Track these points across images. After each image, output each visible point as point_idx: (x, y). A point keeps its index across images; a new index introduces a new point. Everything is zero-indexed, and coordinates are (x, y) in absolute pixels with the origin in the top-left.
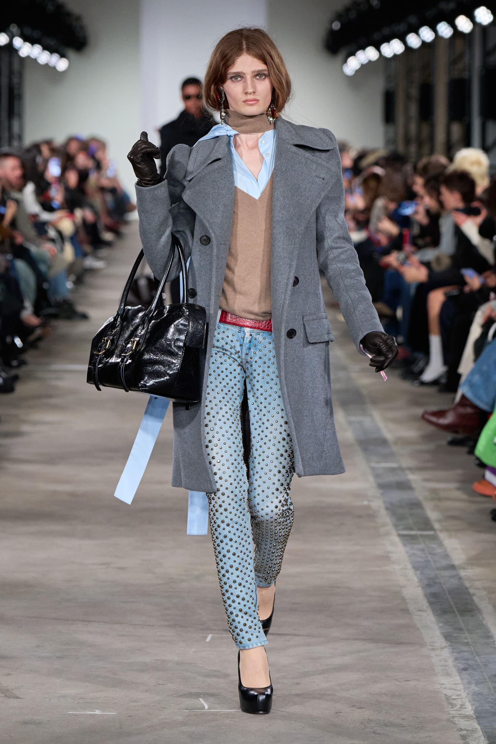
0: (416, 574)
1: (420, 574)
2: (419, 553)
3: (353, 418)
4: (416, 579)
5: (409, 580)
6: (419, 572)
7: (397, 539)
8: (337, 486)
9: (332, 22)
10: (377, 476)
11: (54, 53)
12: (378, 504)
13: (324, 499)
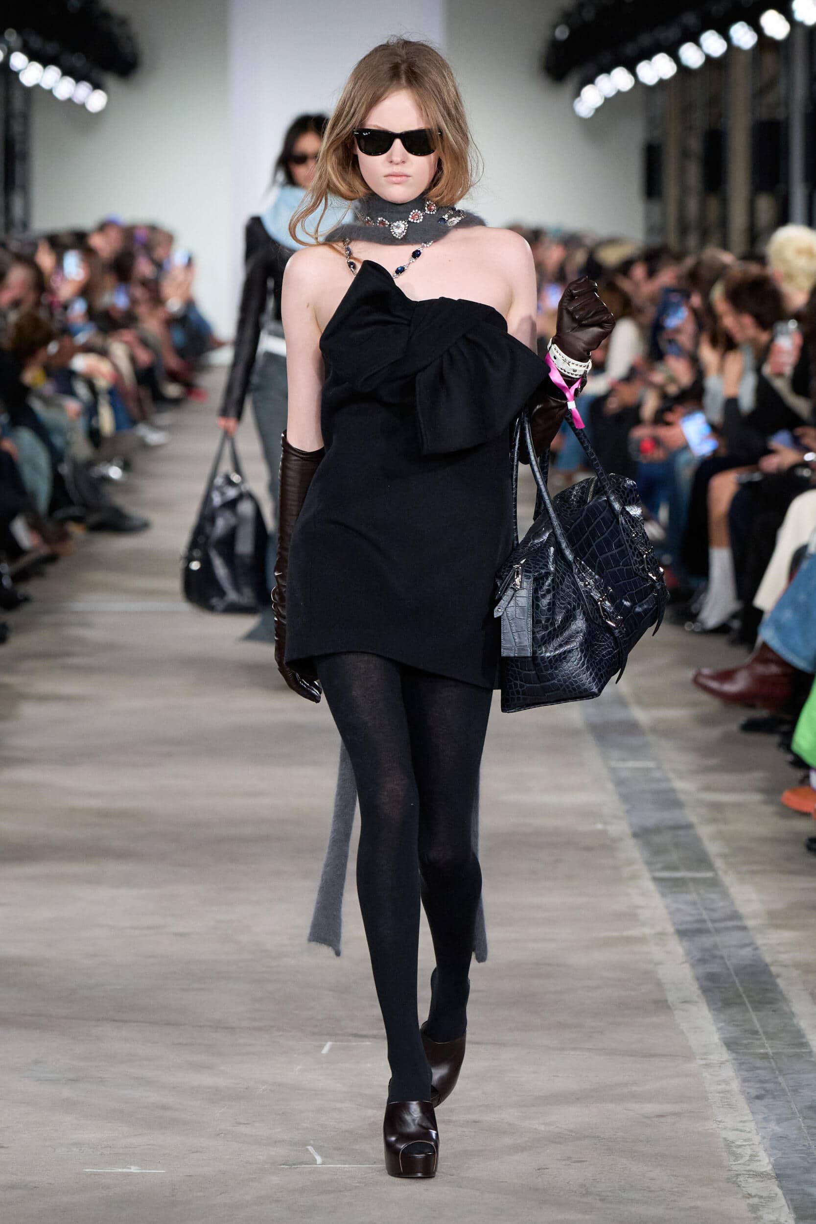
2: (687, 908)
4: (681, 953)
5: (669, 953)
6: (686, 939)
7: (651, 886)
8: (552, 799)
9: (555, 27)
10: (620, 783)
11: (81, 82)
12: (620, 828)
13: (529, 821)
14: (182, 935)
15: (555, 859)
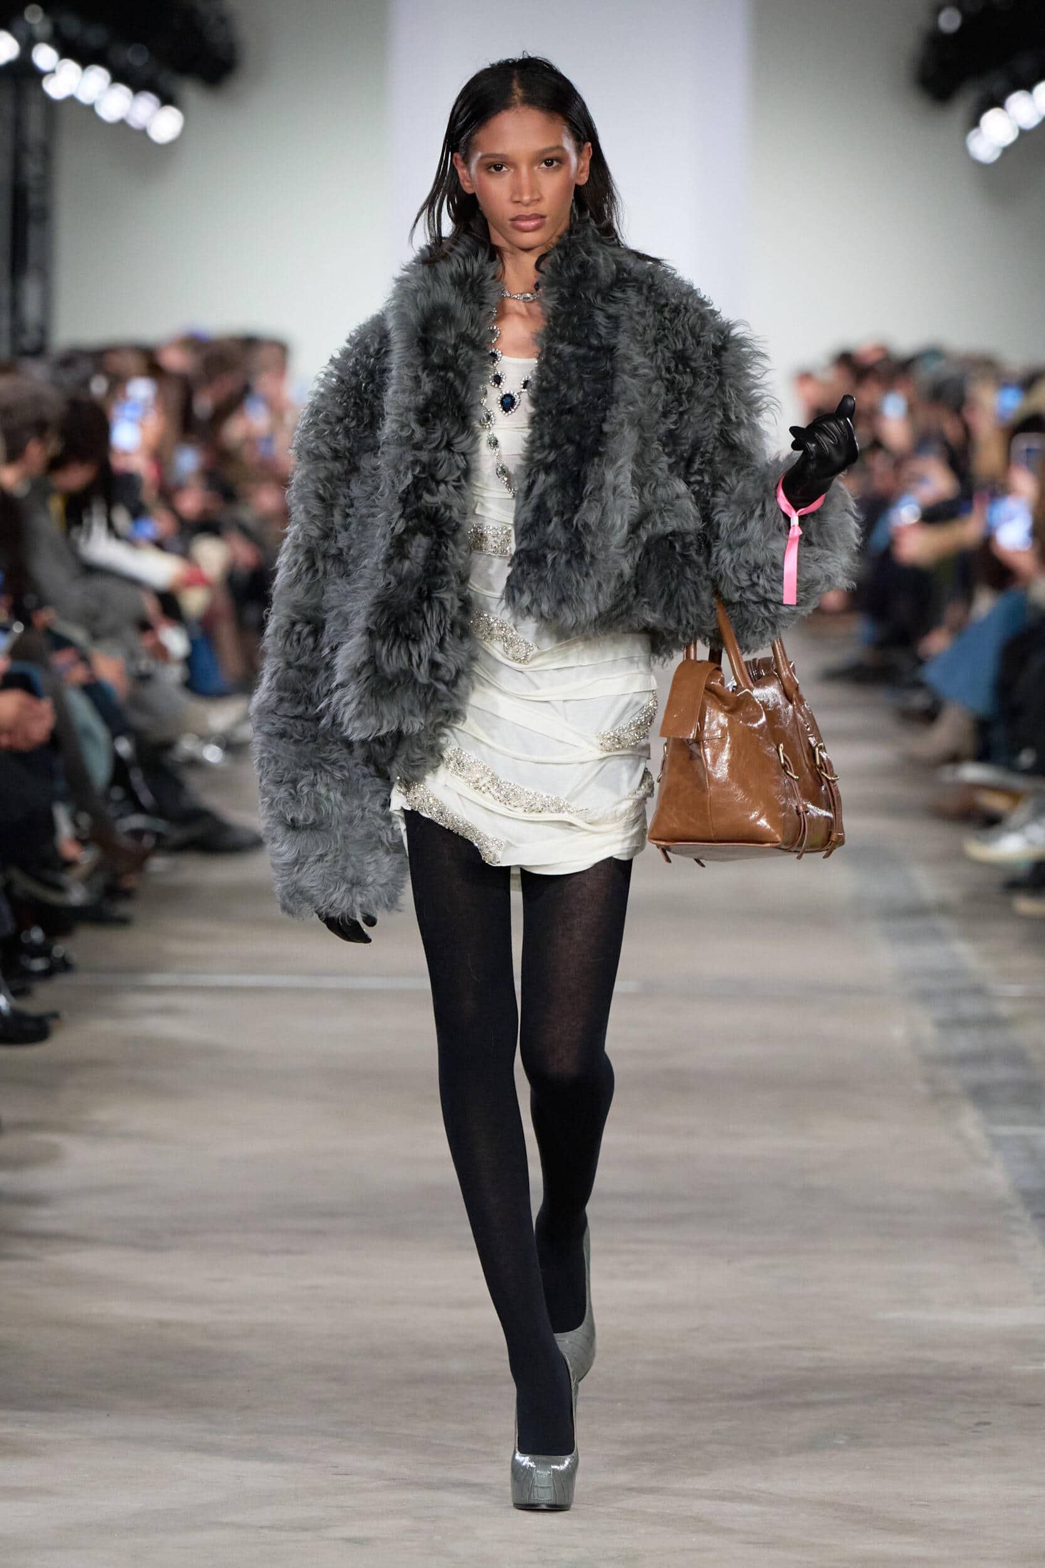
3: (1004, 1130)
8: (964, 1318)
9: (938, 10)
11: (141, 92)
13: (929, 1354)
15: (976, 1420)
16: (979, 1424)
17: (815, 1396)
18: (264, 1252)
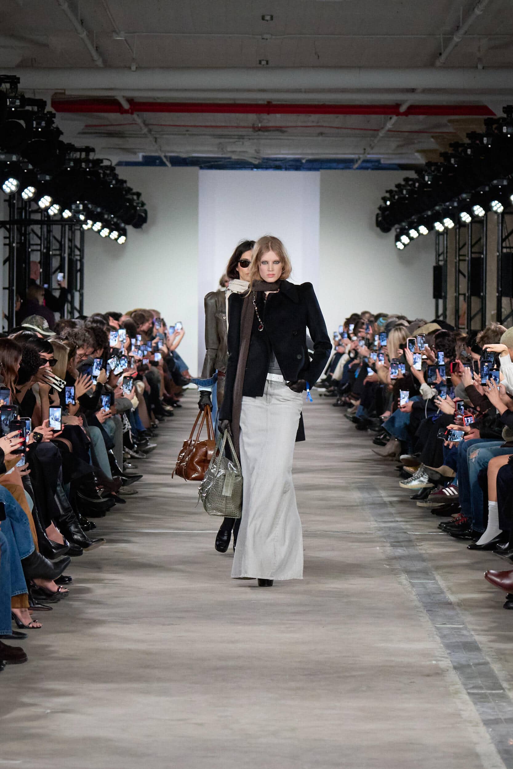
0: (488, 732)
1: (492, 731)
2: (490, 711)
3: (415, 581)
4: (488, 736)
5: (481, 737)
6: (491, 729)
7: (467, 697)
8: (404, 646)
10: (443, 637)
11: (113, 230)
12: (446, 663)
13: (393, 658)
14: (201, 725)
15: (410, 681)
16: (411, 682)
17: (354, 673)
18: (164, 625)
